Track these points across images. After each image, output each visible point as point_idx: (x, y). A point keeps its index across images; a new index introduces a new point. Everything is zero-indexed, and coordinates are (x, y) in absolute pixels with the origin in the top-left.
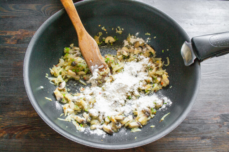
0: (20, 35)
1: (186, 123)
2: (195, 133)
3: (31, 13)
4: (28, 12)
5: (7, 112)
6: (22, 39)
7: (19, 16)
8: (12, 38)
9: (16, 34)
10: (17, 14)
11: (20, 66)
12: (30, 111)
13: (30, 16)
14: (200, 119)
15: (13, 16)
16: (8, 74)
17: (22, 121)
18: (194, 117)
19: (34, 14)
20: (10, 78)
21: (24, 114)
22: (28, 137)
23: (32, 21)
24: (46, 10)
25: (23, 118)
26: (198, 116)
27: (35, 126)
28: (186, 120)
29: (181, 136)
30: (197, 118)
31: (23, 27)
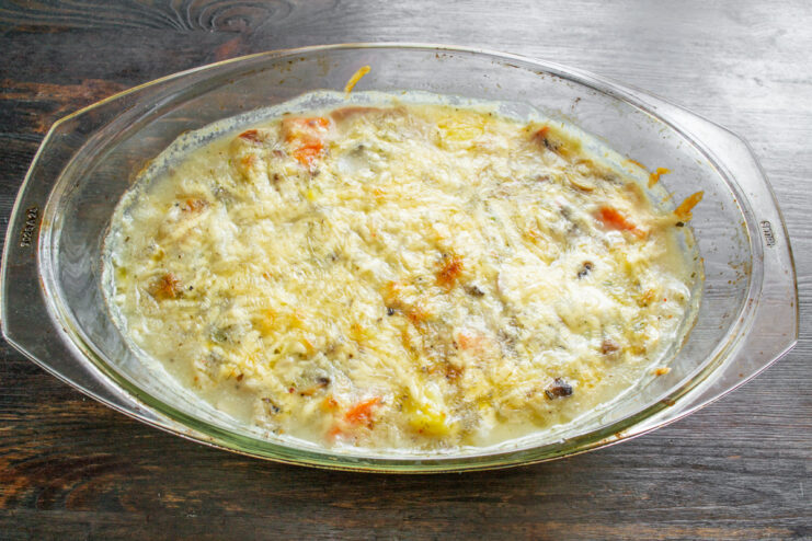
0: (86, 101)
1: (734, 471)
2: (769, 512)
3: (132, 18)
4: (121, 11)
5: (35, 402)
7: (87, 26)
8: (57, 113)
9: (74, 95)
10: (79, 18)
13: (127, 28)
14: (788, 457)
17: (92, 441)
18: (766, 449)
19: (146, 21)
23: (135, 47)
24: (189, 6)
25: (97, 428)
26: (781, 444)
27: (143, 461)
28: (732, 458)
29: (711, 521)
30: (778, 454)
31: (99, 69)
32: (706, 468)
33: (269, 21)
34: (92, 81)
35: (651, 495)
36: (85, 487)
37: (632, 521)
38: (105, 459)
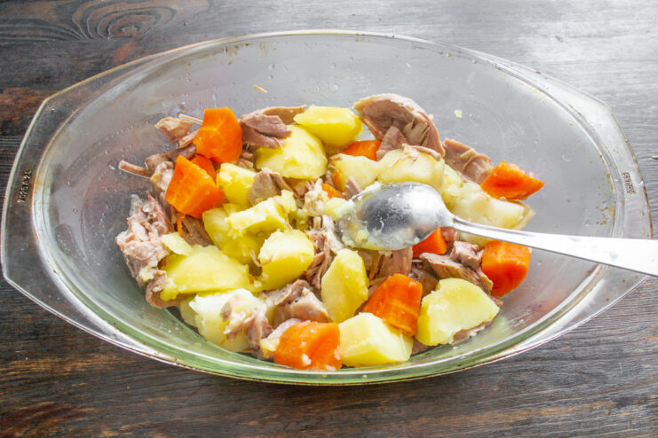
0: (8, 107)
1: (566, 359)
2: (596, 390)
3: (41, 33)
4: (30, 28)
6: (17, 118)
12: (59, 357)
14: (608, 343)
17: (37, 393)
18: (590, 338)
19: (52, 34)
21: (42, 368)
23: (45, 57)
24: (88, 19)
25: (40, 381)
26: (601, 333)
27: (80, 405)
28: (563, 349)
29: (551, 402)
30: (599, 341)
31: (17, 79)
32: (544, 359)
33: (156, 25)
34: (12, 89)
35: (501, 386)
36: (34, 432)
37: (487, 409)
38: (48, 407)
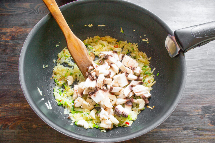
0: (14, 32)
2: (178, 124)
3: (25, 12)
4: (22, 10)
5: (2, 104)
6: (16, 35)
7: (14, 14)
8: (7, 35)
9: (11, 30)
10: (12, 12)
11: (14, 61)
12: (23, 103)
13: (24, 14)
14: (182, 111)
15: (9, 14)
16: (3, 68)
17: (15, 113)
19: (28, 12)
20: (4, 72)
21: (18, 106)
22: (20, 127)
23: (26, 18)
24: (39, 8)
27: (27, 117)
29: (164, 127)
31: (17, 24)
34: (15, 27)
36: (14, 124)
